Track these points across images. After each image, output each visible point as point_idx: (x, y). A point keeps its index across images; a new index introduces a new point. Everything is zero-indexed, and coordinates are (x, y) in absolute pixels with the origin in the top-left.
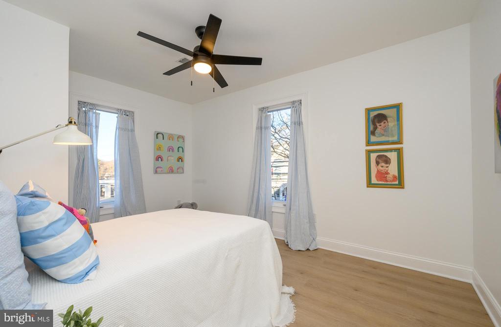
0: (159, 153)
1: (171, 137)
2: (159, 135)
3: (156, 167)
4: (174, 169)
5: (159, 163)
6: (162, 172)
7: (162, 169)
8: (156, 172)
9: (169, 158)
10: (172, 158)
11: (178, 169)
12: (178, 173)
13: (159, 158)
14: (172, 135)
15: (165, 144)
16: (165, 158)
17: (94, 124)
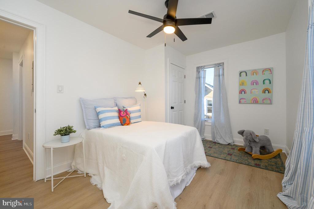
0: (242, 88)
1: (255, 72)
2: (242, 73)
3: (240, 98)
4: (258, 100)
5: (243, 96)
6: (246, 102)
7: (245, 100)
8: (240, 102)
9: (253, 91)
10: (256, 90)
11: (263, 100)
12: (263, 103)
13: (241, 91)
14: (255, 70)
15: (248, 80)
16: (248, 91)
17: (203, 77)
